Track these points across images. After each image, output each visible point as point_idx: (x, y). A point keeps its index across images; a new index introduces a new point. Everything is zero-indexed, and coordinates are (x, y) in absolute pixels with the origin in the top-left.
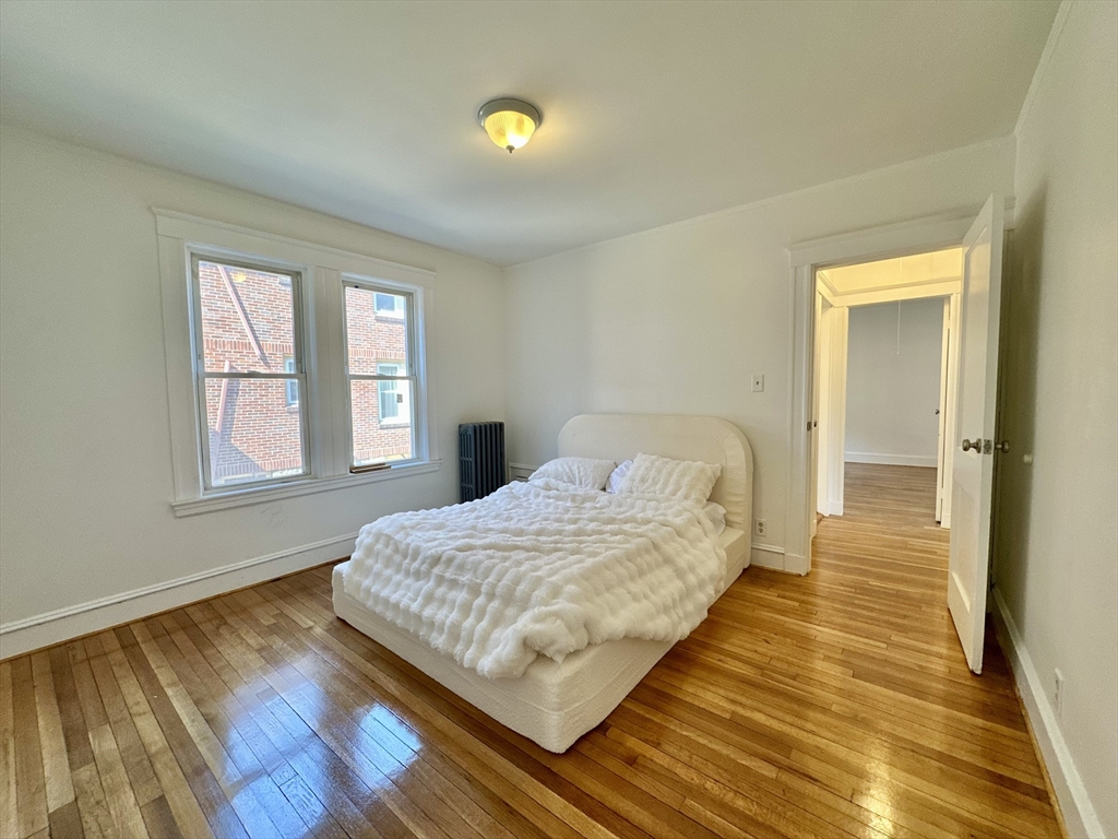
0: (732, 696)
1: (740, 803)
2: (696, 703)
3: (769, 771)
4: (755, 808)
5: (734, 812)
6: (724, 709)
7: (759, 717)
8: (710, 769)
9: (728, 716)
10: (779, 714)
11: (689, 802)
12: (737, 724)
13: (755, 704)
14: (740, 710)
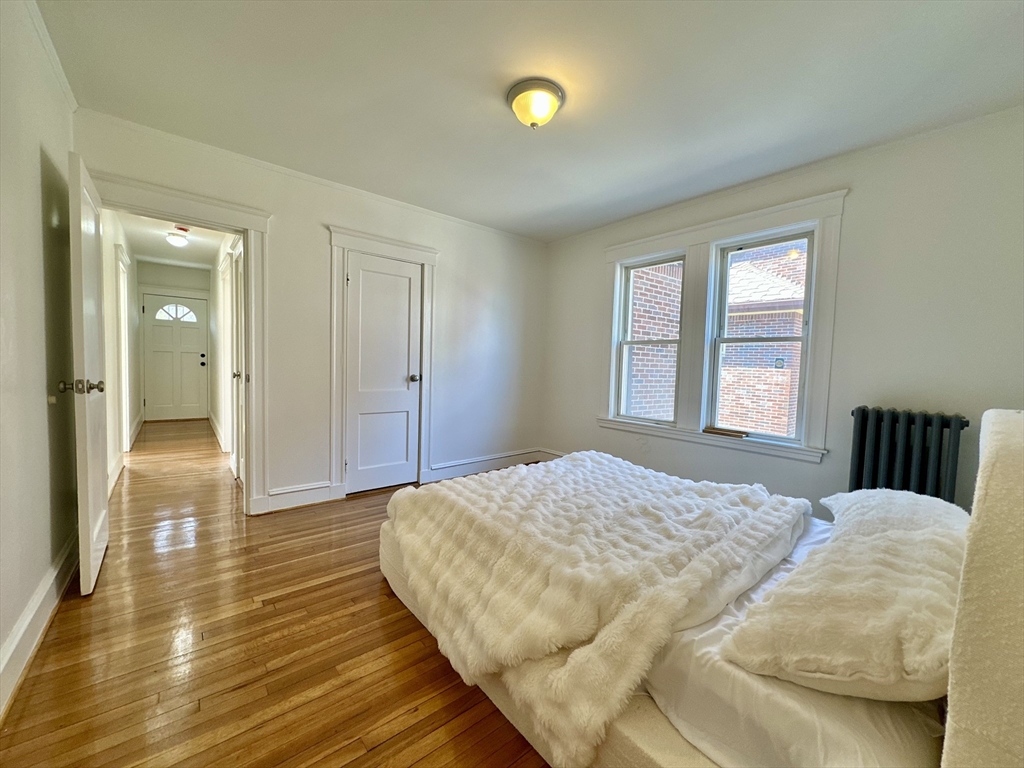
0: (356, 686)
1: (277, 635)
2: (371, 653)
3: (272, 665)
4: (266, 641)
5: (276, 630)
6: (347, 669)
7: (315, 692)
8: (312, 632)
9: (339, 668)
10: (302, 712)
11: (305, 613)
12: (327, 670)
13: (332, 699)
14: (335, 682)
